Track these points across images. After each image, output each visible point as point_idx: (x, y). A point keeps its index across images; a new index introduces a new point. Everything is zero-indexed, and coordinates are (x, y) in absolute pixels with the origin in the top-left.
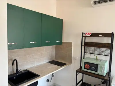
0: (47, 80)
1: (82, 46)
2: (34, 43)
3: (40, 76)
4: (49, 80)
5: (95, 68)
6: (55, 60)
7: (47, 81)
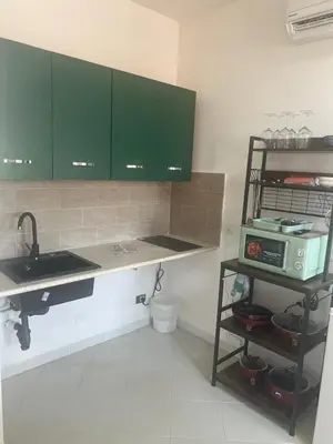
0: (138, 298)
1: (248, 183)
2: (84, 164)
3: (100, 267)
4: (143, 300)
5: (276, 255)
6: (168, 235)
7: (138, 302)
